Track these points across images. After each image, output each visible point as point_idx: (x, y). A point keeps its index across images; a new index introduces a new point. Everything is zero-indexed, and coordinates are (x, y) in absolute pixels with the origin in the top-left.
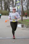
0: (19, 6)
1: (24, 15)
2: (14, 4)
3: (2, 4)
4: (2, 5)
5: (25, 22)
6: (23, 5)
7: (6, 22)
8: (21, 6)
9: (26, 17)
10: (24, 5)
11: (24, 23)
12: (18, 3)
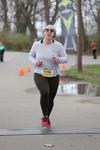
0: (67, 19)
1: (85, 51)
2: (52, 10)
3: (6, 11)
4: (9, 14)
5: (92, 75)
6: (83, 12)
7: (22, 74)
8: (76, 18)
9: (95, 58)
10: (87, 13)
11: (86, 77)
12: (63, 8)
